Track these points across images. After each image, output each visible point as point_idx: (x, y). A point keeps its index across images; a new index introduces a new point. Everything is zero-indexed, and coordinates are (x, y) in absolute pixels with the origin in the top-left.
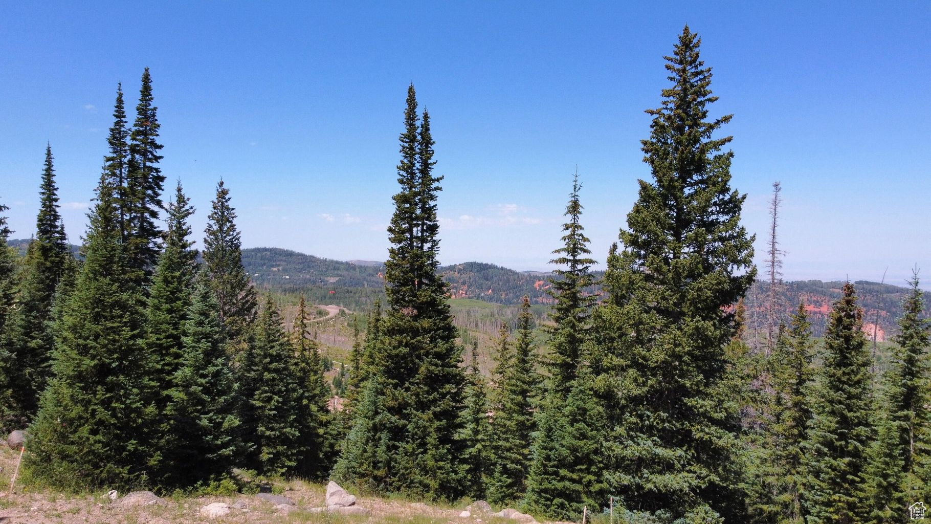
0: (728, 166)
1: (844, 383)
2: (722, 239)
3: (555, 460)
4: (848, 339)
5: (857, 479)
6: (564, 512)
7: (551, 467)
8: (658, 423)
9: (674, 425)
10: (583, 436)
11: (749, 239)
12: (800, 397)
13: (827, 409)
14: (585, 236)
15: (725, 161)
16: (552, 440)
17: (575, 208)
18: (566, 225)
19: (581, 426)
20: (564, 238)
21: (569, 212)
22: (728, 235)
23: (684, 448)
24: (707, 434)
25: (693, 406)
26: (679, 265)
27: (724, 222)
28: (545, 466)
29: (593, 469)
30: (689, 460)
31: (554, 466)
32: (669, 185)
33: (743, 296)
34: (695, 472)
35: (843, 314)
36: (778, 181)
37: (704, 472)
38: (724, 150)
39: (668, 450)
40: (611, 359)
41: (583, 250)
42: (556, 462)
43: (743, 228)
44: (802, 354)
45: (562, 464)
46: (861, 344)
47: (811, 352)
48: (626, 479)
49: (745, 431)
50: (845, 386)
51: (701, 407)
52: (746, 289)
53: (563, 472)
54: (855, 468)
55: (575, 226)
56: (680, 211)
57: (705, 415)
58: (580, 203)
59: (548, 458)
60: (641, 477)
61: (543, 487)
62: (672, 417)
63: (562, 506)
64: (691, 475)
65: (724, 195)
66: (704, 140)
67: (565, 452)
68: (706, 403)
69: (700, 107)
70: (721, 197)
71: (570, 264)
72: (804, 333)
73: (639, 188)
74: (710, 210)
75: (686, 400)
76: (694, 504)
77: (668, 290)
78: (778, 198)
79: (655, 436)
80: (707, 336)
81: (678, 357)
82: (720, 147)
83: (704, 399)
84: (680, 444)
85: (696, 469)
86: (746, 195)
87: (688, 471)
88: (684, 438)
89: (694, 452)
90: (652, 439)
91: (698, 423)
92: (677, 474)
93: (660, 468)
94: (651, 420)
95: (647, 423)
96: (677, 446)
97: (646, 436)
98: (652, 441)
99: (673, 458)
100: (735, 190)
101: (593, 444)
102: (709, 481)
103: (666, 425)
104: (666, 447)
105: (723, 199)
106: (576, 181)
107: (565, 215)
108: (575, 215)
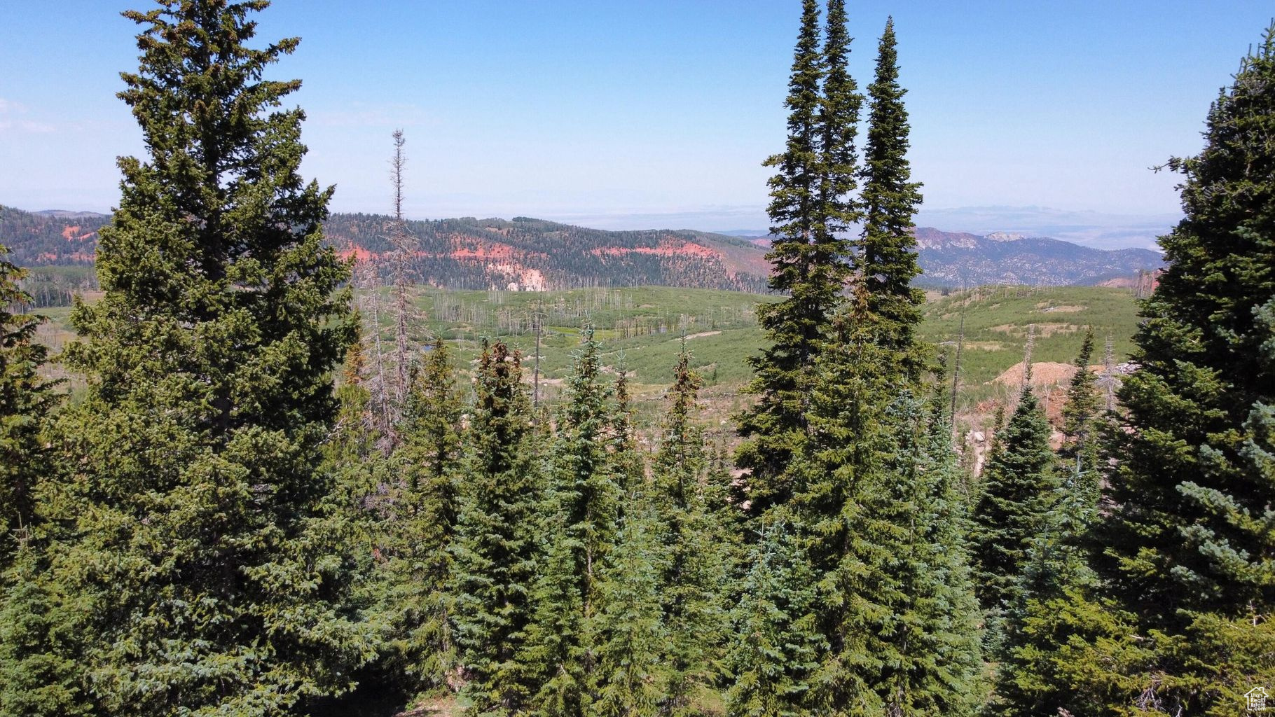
0: (297, 135)
1: (499, 498)
8: (200, 616)
9: (232, 614)
10: (49, 677)
11: (344, 264)
15: (290, 123)
23: (255, 644)
24: (290, 621)
30: (265, 662)
32: (180, 174)
34: (276, 682)
35: (494, 391)
36: (400, 130)
37: (292, 678)
39: (223, 657)
40: (95, 518)
46: (520, 433)
50: (501, 503)
51: (276, 579)
54: (520, 621)
62: (225, 597)
64: (268, 689)
65: (292, 191)
66: (249, 82)
68: (283, 569)
70: (287, 193)
75: (247, 570)
78: (401, 156)
79: (197, 637)
82: (281, 98)
83: (280, 562)
84: (245, 640)
85: (277, 676)
86: (333, 187)
87: (263, 682)
88: (250, 630)
89: (271, 647)
90: (192, 644)
91: (274, 604)
92: (244, 695)
93: (213, 688)
94: (187, 614)
95: (179, 620)
96: (241, 644)
97: (179, 641)
98: (193, 649)
99: (235, 671)
100: (312, 181)
101: (69, 687)
102: (301, 694)
103: (217, 618)
104: (220, 651)
105: (290, 197)
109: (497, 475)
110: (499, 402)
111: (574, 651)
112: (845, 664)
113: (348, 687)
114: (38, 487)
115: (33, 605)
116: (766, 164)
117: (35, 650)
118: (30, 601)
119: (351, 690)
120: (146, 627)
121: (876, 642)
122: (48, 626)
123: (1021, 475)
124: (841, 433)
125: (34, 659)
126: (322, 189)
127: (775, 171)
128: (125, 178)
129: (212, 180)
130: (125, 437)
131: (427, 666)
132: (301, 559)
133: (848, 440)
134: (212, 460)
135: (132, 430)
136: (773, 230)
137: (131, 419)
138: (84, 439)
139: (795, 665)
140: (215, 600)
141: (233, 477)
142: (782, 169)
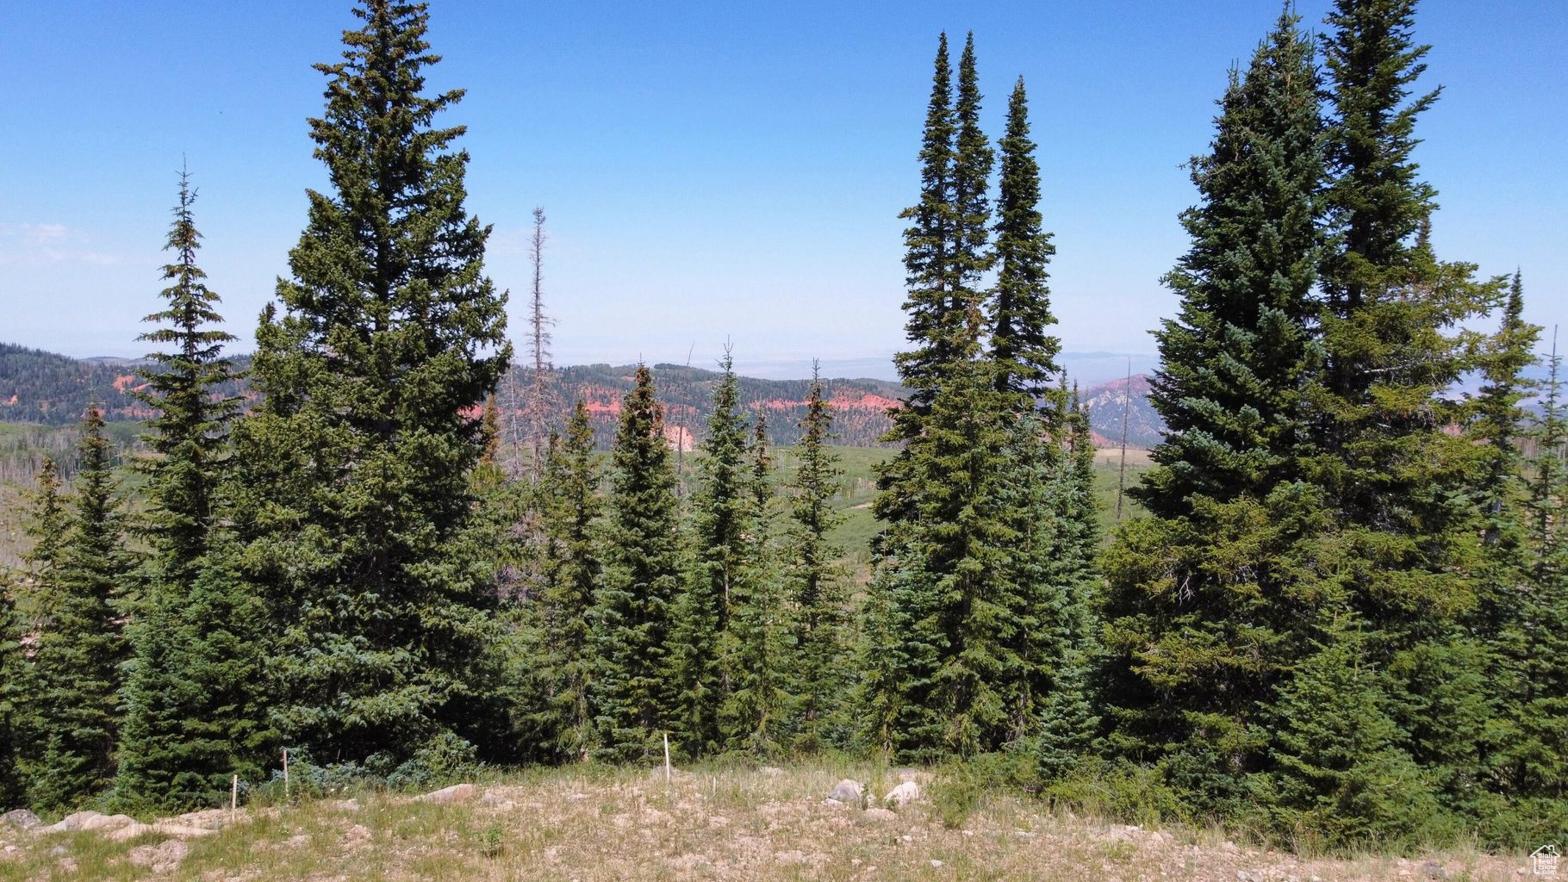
0: (461, 175)
1: (640, 515)
2: (456, 298)
3: (173, 706)
4: (643, 449)
5: (661, 651)
6: (197, 794)
7: (165, 719)
8: (362, 612)
9: (390, 611)
11: (498, 298)
12: (582, 543)
13: (619, 556)
14: (210, 289)
15: (455, 167)
16: (164, 671)
17: (185, 235)
18: (169, 267)
19: (222, 636)
20: (167, 293)
21: (173, 243)
22: (464, 291)
23: (409, 647)
24: (445, 617)
25: (419, 576)
26: (386, 341)
27: (457, 269)
28: (151, 719)
29: (249, 707)
30: (418, 664)
31: (171, 716)
33: (493, 391)
34: (428, 682)
35: (636, 413)
36: (540, 206)
37: (443, 679)
38: (454, 148)
39: (382, 654)
41: (204, 314)
42: (174, 709)
43: (488, 281)
44: (583, 477)
45: (187, 708)
46: (661, 456)
47: (596, 473)
48: (310, 715)
49: (504, 604)
50: (643, 520)
51: (434, 576)
52: (497, 380)
53: (189, 724)
54: (658, 636)
55: (188, 271)
56: (384, 247)
57: (440, 588)
58: (196, 227)
59: (158, 704)
60: (336, 708)
61: (150, 759)
62: (386, 596)
63: (191, 785)
64: (421, 688)
65: (456, 225)
66: (420, 129)
67: (191, 687)
68: (440, 569)
69: (410, 71)
70: (451, 227)
71: (181, 342)
72: (585, 445)
73: (309, 204)
74: (434, 248)
75: (407, 567)
76: (427, 734)
77: (369, 385)
78: (542, 233)
79: (358, 633)
80: (437, 459)
81: (392, 497)
82: (447, 143)
83: (437, 563)
84: (401, 641)
85: (429, 678)
86: (491, 226)
87: (416, 683)
88: (406, 631)
89: (424, 650)
90: (353, 640)
91: (430, 603)
92: (399, 691)
94: (350, 608)
95: (343, 613)
96: (396, 645)
97: (342, 636)
98: (354, 643)
99: (391, 666)
100: (473, 217)
101: (246, 663)
102: (451, 692)
103: (377, 613)
104: (378, 650)
105: (454, 231)
106: (184, 185)
107: (167, 248)
108: (186, 250)
111: (710, 664)
112: (966, 664)
115: (218, 586)
116: (902, 216)
117: (219, 627)
120: (313, 618)
121: (998, 648)
124: (956, 438)
126: (481, 228)
127: (912, 223)
128: (312, 206)
129: (383, 210)
131: (561, 741)
132: (456, 560)
133: (963, 448)
134: (382, 456)
136: (909, 281)
140: (377, 596)
141: (401, 475)
142: (918, 222)
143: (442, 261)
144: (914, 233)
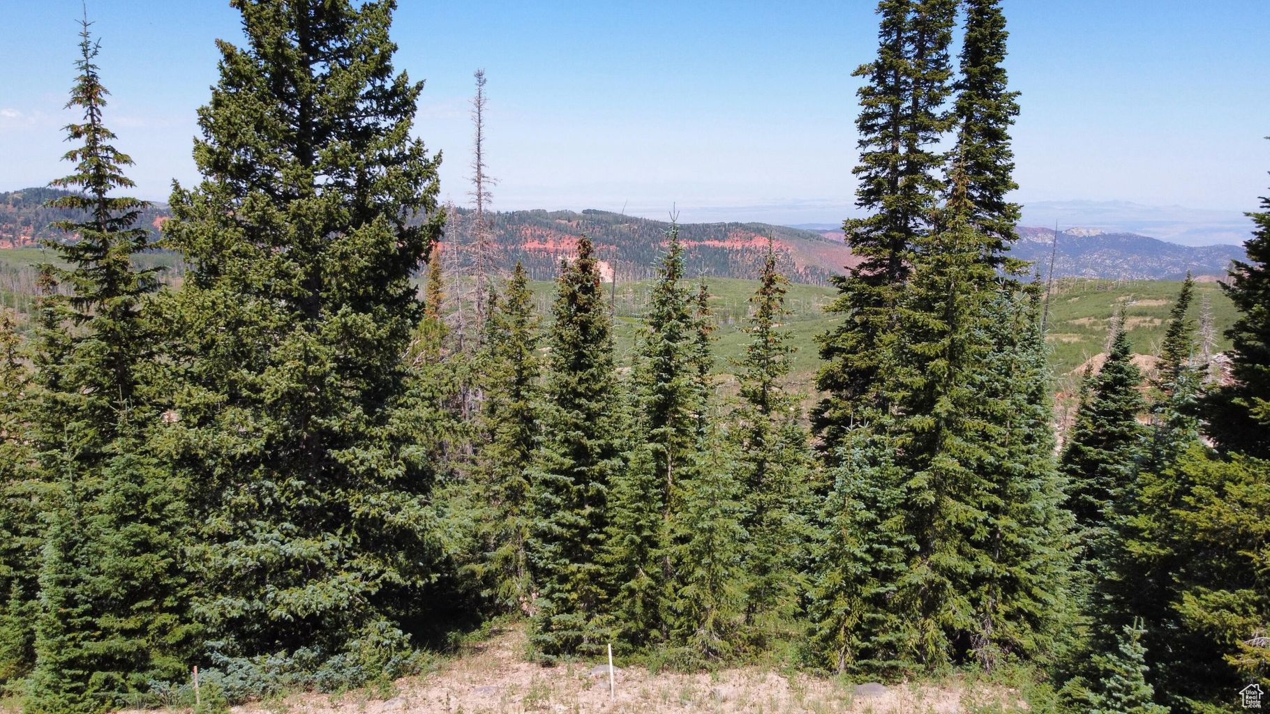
0: (387, 25)
2: (384, 161)
3: (86, 602)
4: (584, 327)
5: (602, 537)
6: (114, 694)
7: (80, 616)
8: (289, 499)
9: (319, 498)
10: (145, 546)
11: (431, 160)
12: (521, 403)
13: (558, 438)
14: (121, 150)
15: (381, 15)
16: (77, 565)
17: (89, 91)
18: (72, 127)
19: (137, 529)
20: (72, 156)
21: (77, 100)
22: (393, 153)
23: (340, 532)
24: (373, 506)
25: (348, 462)
26: (303, 212)
27: (386, 129)
28: (64, 616)
29: (169, 602)
31: (85, 613)
32: (276, 52)
35: (577, 287)
36: (481, 69)
37: (375, 567)
39: (310, 542)
40: (189, 395)
41: (122, 181)
42: (89, 606)
43: (419, 142)
44: (521, 339)
45: (100, 604)
47: (533, 334)
51: (362, 463)
52: (430, 249)
53: (106, 621)
54: (599, 522)
55: (94, 130)
56: (306, 104)
57: (370, 472)
58: (102, 82)
59: (70, 601)
61: (64, 658)
62: (313, 483)
63: (109, 684)
64: (352, 576)
65: (383, 80)
67: (103, 584)
68: (367, 455)
70: (378, 83)
71: (91, 210)
72: (524, 307)
73: (219, 57)
74: (361, 107)
75: (334, 453)
77: (288, 258)
78: (482, 95)
80: (364, 339)
81: (319, 380)
83: (366, 448)
84: (331, 527)
85: (361, 564)
86: (422, 83)
87: (347, 570)
88: (337, 517)
89: (355, 535)
90: (280, 527)
91: (359, 490)
92: (328, 580)
93: (299, 572)
94: (276, 495)
95: (268, 501)
96: (326, 531)
97: (268, 523)
98: (281, 531)
99: (320, 554)
100: (402, 72)
101: (163, 557)
102: (384, 581)
103: (304, 500)
104: (306, 537)
105: (382, 87)
106: (86, 35)
107: (69, 105)
108: (92, 108)
109: (580, 373)
110: (583, 298)
111: (654, 553)
112: (934, 567)
113: (430, 579)
114: (137, 367)
115: (132, 475)
116: (856, 74)
117: (134, 518)
118: (129, 471)
119: (433, 581)
120: (237, 506)
121: (968, 548)
122: (144, 498)
123: (1112, 423)
124: (936, 324)
125: (132, 527)
126: (412, 84)
127: (866, 82)
128: (222, 58)
129: (305, 64)
130: (219, 314)
131: (502, 591)
132: (386, 445)
133: (942, 334)
134: (302, 337)
135: (227, 307)
136: (862, 143)
137: (225, 295)
138: (181, 317)
139: (883, 566)
140: (303, 482)
141: (324, 357)
142: (872, 80)
143: (370, 120)
144: (866, 93)
